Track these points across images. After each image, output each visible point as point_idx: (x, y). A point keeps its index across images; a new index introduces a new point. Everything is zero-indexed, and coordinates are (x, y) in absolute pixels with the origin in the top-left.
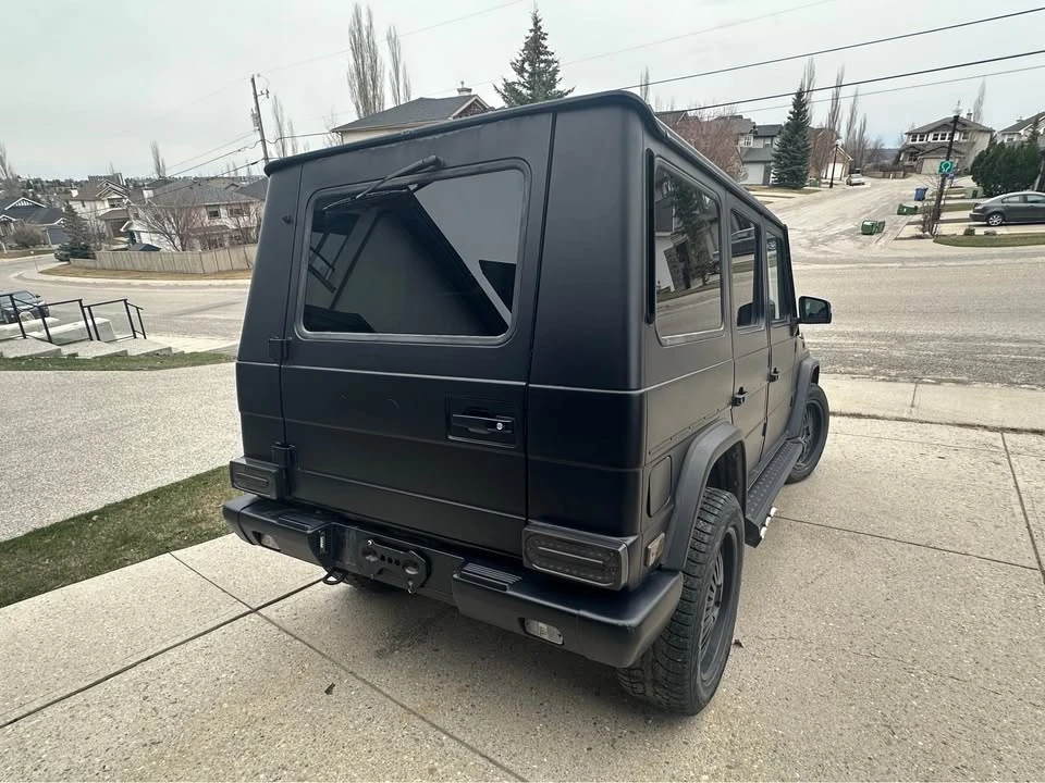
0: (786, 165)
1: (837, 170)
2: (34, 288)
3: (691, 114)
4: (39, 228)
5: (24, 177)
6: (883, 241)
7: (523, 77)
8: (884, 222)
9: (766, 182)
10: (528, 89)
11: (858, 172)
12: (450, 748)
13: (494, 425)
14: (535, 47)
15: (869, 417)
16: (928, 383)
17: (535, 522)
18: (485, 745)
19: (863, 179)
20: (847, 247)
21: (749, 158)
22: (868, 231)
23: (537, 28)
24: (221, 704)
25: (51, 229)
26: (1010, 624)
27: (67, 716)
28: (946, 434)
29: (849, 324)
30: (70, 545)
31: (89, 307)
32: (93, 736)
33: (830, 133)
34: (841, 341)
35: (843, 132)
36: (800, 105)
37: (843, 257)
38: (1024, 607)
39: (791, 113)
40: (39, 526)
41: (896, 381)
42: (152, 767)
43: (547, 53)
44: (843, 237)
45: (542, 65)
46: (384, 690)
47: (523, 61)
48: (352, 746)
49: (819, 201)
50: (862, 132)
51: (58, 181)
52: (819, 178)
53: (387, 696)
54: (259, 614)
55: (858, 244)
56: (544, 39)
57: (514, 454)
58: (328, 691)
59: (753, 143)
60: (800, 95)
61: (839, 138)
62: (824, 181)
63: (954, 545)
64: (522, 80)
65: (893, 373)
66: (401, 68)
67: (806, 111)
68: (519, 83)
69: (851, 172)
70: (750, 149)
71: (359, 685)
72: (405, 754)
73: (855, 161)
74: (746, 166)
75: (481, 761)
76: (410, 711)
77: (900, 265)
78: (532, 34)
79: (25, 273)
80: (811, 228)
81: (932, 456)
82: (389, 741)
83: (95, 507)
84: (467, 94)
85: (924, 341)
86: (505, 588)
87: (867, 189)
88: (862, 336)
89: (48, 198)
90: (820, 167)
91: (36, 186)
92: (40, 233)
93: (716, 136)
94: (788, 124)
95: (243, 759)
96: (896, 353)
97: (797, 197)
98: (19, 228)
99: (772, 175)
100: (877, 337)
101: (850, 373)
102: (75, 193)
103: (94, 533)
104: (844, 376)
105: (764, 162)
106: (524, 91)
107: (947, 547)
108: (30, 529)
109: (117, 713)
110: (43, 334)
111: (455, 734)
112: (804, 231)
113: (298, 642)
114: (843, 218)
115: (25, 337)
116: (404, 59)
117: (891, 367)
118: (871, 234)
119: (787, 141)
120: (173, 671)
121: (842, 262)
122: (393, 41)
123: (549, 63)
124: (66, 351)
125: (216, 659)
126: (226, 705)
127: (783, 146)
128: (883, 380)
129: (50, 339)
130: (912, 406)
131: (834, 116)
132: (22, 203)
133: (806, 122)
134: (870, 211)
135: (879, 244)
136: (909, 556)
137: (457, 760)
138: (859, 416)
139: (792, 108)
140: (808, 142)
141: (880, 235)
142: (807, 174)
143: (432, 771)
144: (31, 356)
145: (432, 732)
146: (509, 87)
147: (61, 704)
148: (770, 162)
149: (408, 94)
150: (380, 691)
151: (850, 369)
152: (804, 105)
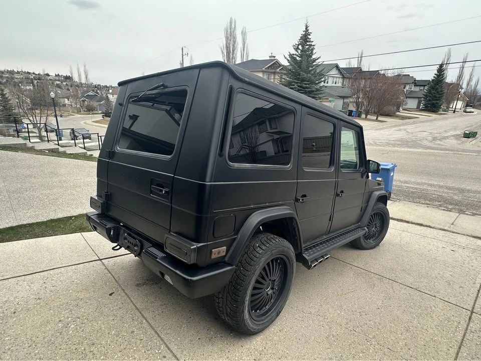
0: (430, 100)
1: (460, 105)
2: (87, 127)
3: (382, 72)
4: (95, 104)
5: (95, 83)
6: (474, 142)
7: (298, 52)
8: (477, 132)
9: (418, 107)
10: (299, 57)
11: (471, 106)
12: (144, 326)
13: (162, 191)
14: (305, 38)
15: (426, 226)
16: (467, 214)
17: (172, 233)
18: (159, 327)
19: (472, 110)
20: (452, 143)
21: (410, 95)
22: (467, 136)
23: (307, 30)
24: (69, 290)
25: (100, 105)
26: (436, 332)
27: (15, 283)
28: (463, 240)
29: (436, 180)
30: (60, 227)
31: (101, 137)
32: (20, 292)
33: (457, 86)
34: (428, 188)
35: (464, 86)
36: (441, 71)
37: (447, 148)
38: (450, 326)
39: (435, 74)
40: (52, 218)
41: (450, 211)
42: (34, 307)
43: (310, 42)
44: (452, 138)
45: (307, 47)
46: (132, 298)
47: (299, 45)
48: (108, 316)
49: (446, 119)
50: (476, 86)
51: (106, 86)
52: (448, 108)
53: (132, 301)
54: (102, 262)
55: (459, 142)
56: (309, 35)
57: (168, 204)
58: (111, 295)
59: (413, 88)
60: (441, 66)
61: (462, 89)
62: (451, 109)
63: (431, 291)
64: (297, 53)
65: (450, 207)
66: (246, 45)
67: (443, 74)
68: (296, 55)
69: (467, 106)
70: (412, 91)
71: (124, 294)
72: (126, 323)
73: (470, 100)
74: (408, 99)
75: (153, 332)
76: (137, 309)
77: (477, 154)
78: (304, 33)
79: (88, 122)
80: (436, 132)
81: (448, 250)
82: (123, 318)
83: (75, 214)
84: (273, 58)
85: (474, 193)
86: (157, 258)
87: (475, 115)
88: (440, 187)
89: (101, 93)
90: (449, 103)
91: (98, 87)
92: (96, 106)
93: (391, 84)
94: (433, 80)
95: (67, 311)
96: (456, 197)
97: (434, 116)
98: (89, 103)
99: (422, 105)
100: (449, 188)
101: (427, 204)
102: (111, 91)
103: (71, 224)
104: (423, 205)
105: (419, 98)
106: (298, 58)
107: (427, 292)
108: (49, 219)
109: (32, 285)
110: (83, 146)
111: (149, 321)
112: (431, 133)
113: (110, 274)
114: (455, 129)
115: (76, 146)
116: (247, 42)
117: (451, 204)
118: (469, 138)
119: (432, 88)
120: (59, 275)
121: (446, 150)
122: (244, 34)
123: (311, 45)
124: (89, 153)
125: (76, 275)
126: (71, 291)
127: (429, 91)
128: (443, 210)
129: (85, 148)
130: (452, 224)
131: (460, 77)
132: (90, 93)
133: (444, 79)
134: (472, 126)
135: (471, 143)
136: (403, 291)
137: (144, 331)
138: (421, 225)
139: (436, 72)
140: (443, 90)
141: (474, 139)
142: (441, 105)
143: (133, 332)
144: (76, 154)
145: (141, 318)
146: (291, 56)
147: (15, 278)
148: (421, 98)
149: (247, 57)
150: (129, 298)
151: (428, 202)
152: (443, 71)
